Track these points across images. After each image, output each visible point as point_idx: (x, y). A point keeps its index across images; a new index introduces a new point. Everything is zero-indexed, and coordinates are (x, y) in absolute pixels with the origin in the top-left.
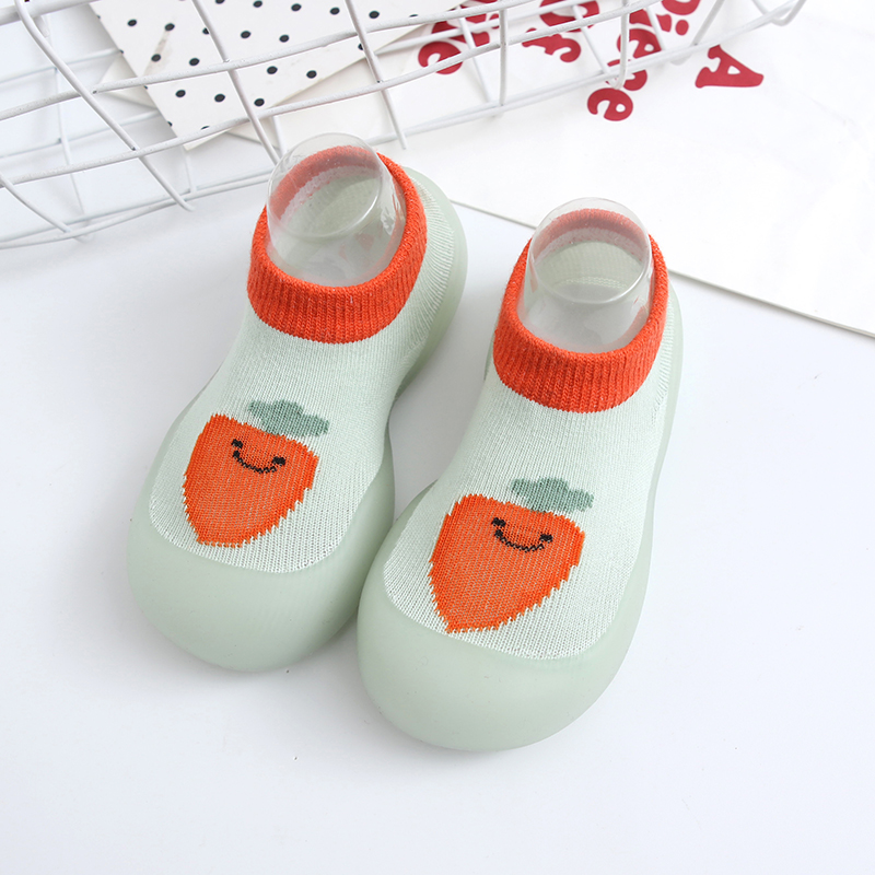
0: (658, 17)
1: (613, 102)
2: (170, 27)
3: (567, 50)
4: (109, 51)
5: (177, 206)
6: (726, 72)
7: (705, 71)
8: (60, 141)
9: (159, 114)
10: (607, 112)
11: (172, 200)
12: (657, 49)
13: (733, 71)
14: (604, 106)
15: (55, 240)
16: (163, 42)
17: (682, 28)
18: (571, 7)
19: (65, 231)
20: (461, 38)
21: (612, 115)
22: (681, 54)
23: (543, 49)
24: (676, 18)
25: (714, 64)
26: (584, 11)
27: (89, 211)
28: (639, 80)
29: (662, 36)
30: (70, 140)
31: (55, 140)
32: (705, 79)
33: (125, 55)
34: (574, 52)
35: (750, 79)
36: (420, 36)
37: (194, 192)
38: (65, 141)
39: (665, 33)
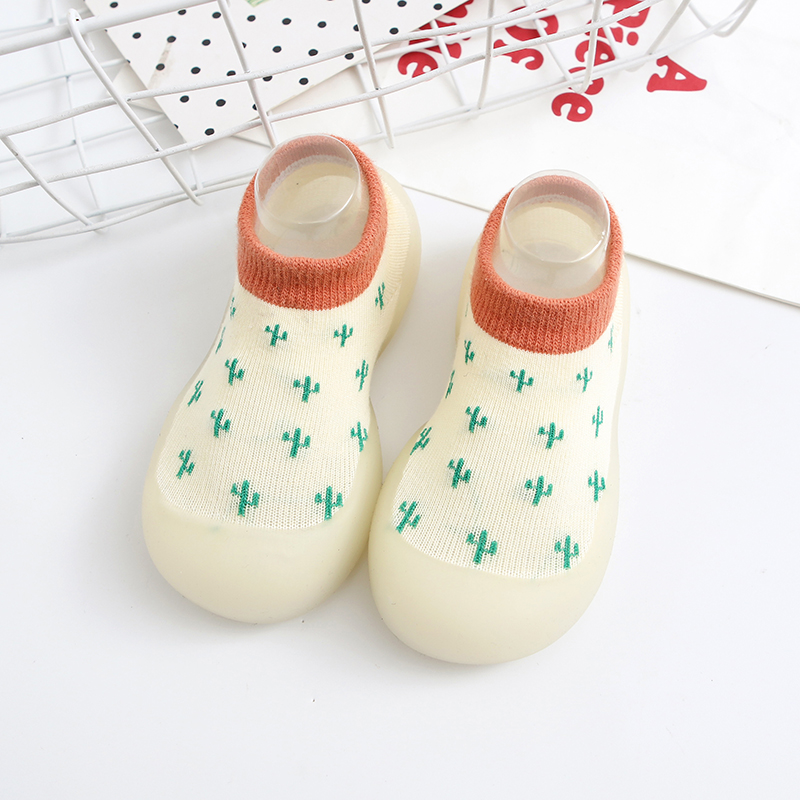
0: (612, 29)
1: (574, 105)
2: (172, 39)
3: (531, 59)
4: (116, 61)
5: (190, 200)
6: (673, 78)
7: (655, 77)
8: (75, 142)
9: (166, 117)
10: (570, 113)
11: (185, 195)
12: (612, 57)
13: (679, 76)
14: (566, 108)
15: (78, 233)
16: (166, 52)
17: (633, 39)
18: (534, 20)
19: (87, 225)
20: (436, 49)
21: (574, 116)
22: (634, 62)
23: (510, 58)
24: (626, 31)
25: (662, 71)
26: (545, 24)
27: (103, 206)
28: (597, 86)
29: (616, 46)
30: (83, 142)
31: (70, 142)
32: (655, 84)
33: (131, 64)
34: (537, 61)
35: (694, 84)
36: (398, 47)
37: (201, 189)
38: (79, 142)
39: (618, 43)
